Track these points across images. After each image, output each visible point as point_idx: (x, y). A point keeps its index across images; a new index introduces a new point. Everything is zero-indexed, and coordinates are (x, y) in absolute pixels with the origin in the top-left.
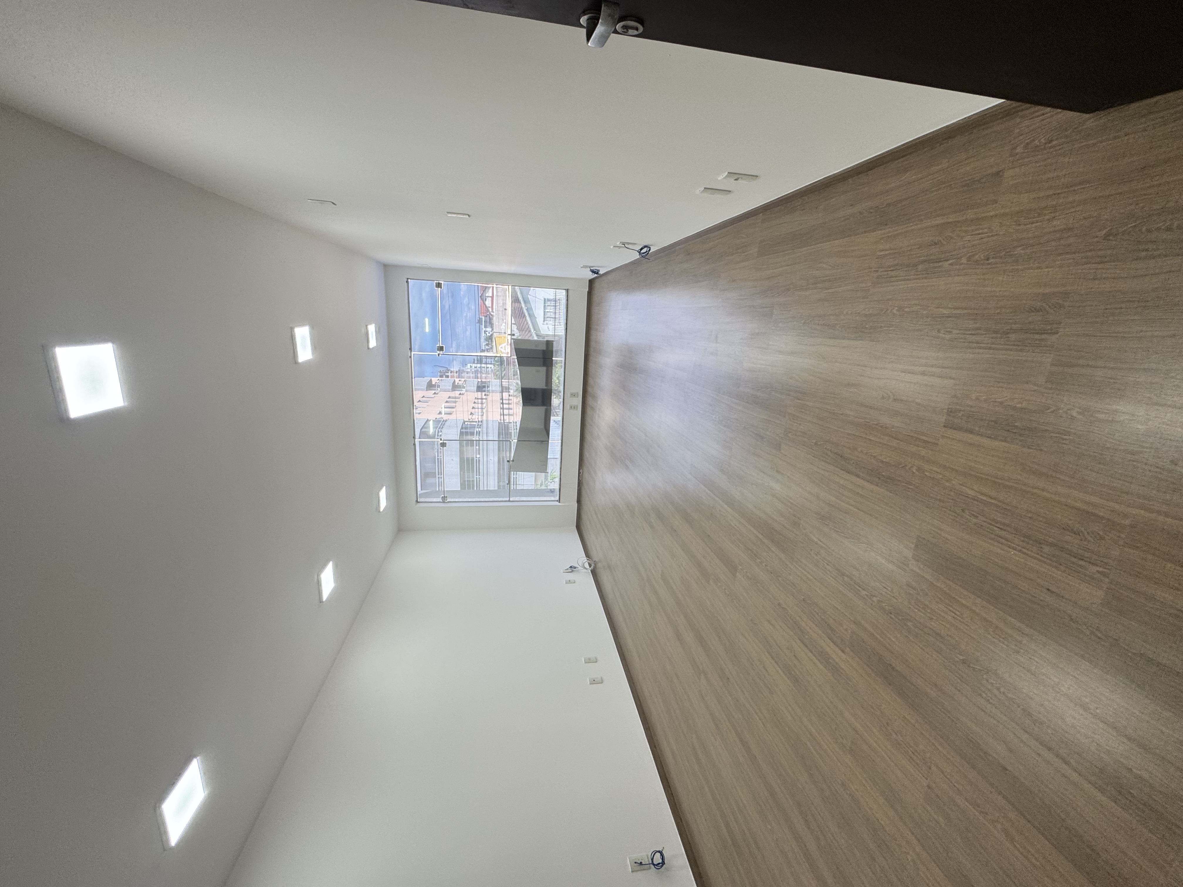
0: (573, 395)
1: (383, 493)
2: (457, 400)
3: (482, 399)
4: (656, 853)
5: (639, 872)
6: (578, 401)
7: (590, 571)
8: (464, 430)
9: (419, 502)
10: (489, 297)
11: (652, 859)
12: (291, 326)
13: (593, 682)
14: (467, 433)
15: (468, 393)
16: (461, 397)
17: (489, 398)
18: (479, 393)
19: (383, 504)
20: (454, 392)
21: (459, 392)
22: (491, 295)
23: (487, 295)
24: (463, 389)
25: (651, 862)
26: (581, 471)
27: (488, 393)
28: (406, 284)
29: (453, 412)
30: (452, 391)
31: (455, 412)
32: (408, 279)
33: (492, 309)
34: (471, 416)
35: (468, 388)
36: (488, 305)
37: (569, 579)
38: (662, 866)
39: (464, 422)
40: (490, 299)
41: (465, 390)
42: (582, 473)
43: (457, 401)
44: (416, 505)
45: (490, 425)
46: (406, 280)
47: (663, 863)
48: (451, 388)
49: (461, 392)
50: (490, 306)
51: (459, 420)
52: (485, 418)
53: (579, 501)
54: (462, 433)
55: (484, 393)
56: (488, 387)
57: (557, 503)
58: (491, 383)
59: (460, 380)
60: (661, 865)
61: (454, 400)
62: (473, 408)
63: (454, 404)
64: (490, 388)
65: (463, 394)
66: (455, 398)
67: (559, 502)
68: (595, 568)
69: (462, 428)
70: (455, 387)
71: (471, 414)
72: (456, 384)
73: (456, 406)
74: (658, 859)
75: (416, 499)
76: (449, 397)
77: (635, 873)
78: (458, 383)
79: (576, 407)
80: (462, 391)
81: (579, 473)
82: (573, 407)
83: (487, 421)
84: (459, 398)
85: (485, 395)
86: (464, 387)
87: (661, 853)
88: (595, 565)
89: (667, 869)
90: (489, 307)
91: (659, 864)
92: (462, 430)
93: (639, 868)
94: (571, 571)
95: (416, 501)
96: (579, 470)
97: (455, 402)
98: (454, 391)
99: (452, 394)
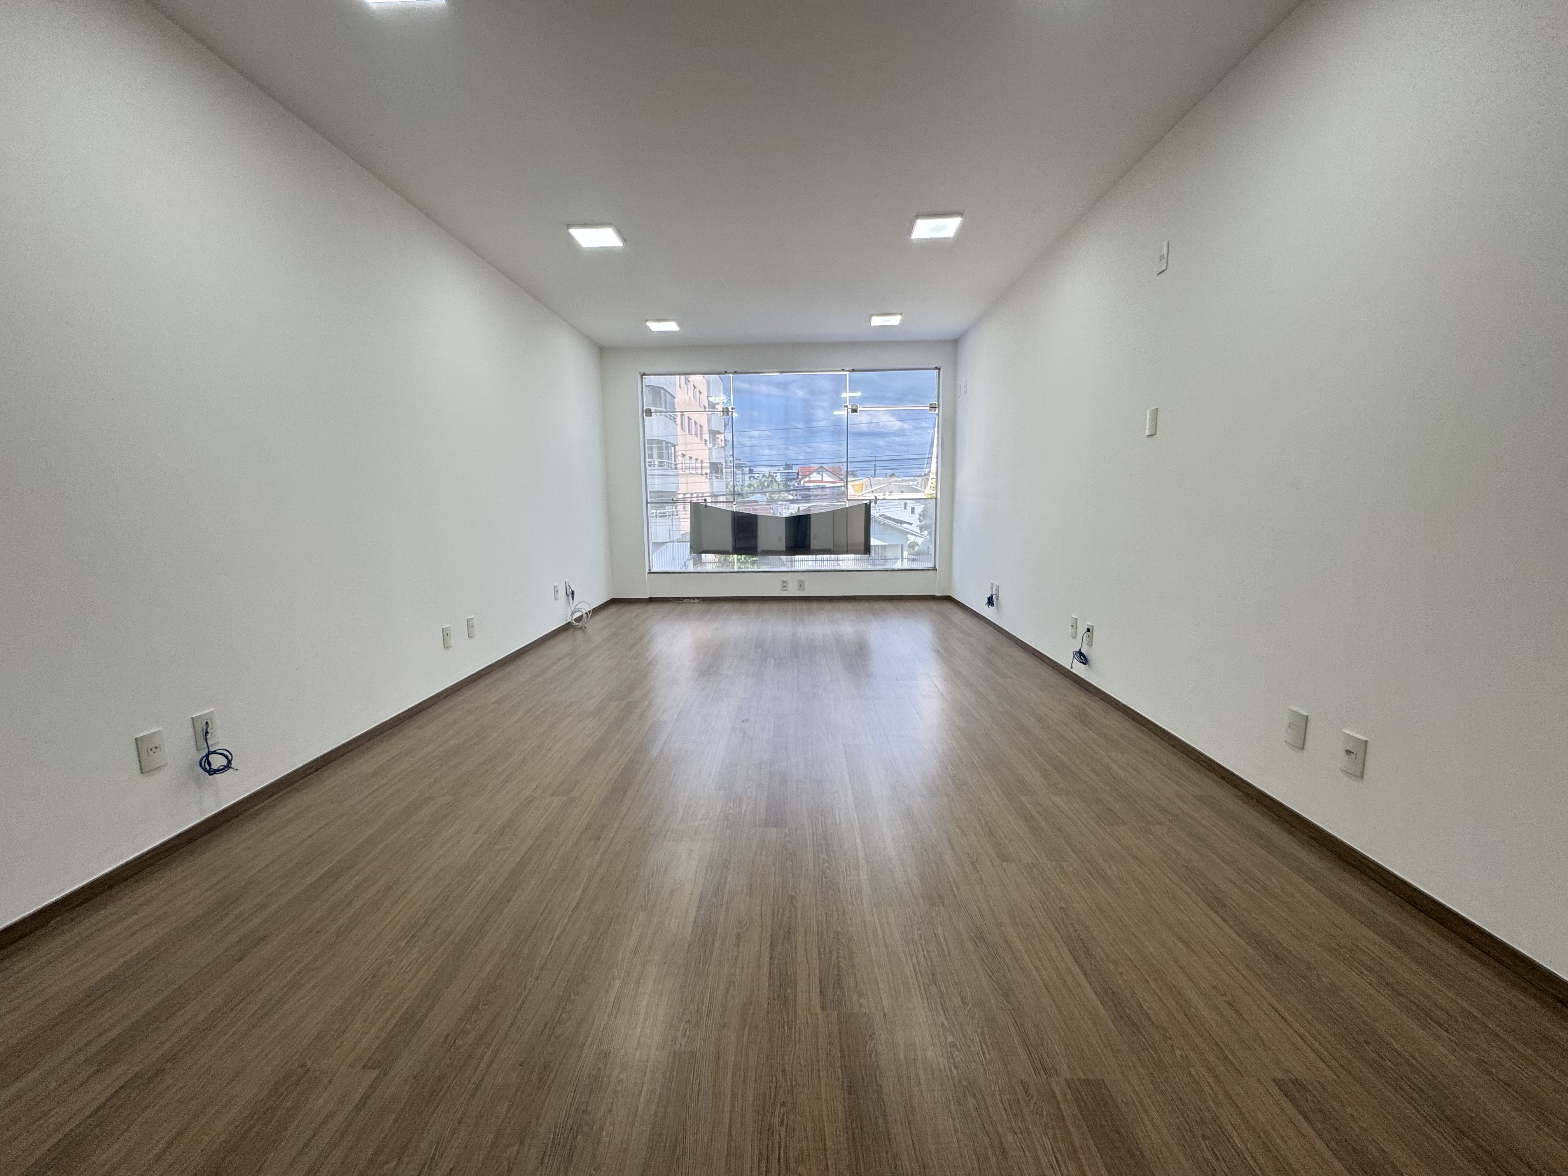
0: (801, 585)
1: (671, 326)
2: (699, 436)
3: (702, 468)
4: (227, 757)
5: (191, 730)
6: (793, 591)
7: (569, 621)
8: (664, 445)
9: (642, 377)
10: (822, 477)
11: (215, 752)
12: (965, 213)
13: (446, 634)
14: (660, 448)
15: (707, 451)
16: (701, 442)
17: (703, 478)
18: (708, 465)
19: (655, 326)
20: (708, 433)
21: (708, 439)
22: (825, 479)
23: (824, 475)
24: (711, 444)
25: (212, 750)
26: (696, 600)
27: (708, 477)
28: (934, 366)
29: (685, 431)
30: (709, 430)
31: (684, 433)
32: (939, 369)
33: (808, 482)
34: (681, 455)
35: (714, 451)
36: (811, 476)
37: (559, 591)
38: (205, 770)
39: (674, 446)
40: (820, 479)
41: (711, 446)
42: (694, 603)
43: (697, 436)
44: (640, 373)
45: (672, 480)
46: (939, 366)
47: (212, 772)
48: (713, 428)
49: (708, 442)
50: (812, 479)
51: (677, 439)
52: (681, 472)
53: (651, 600)
54: (660, 442)
55: (708, 471)
56: (717, 478)
57: (647, 571)
58: (721, 480)
59: (722, 440)
60: (208, 767)
61: (699, 432)
62: (691, 458)
63: (693, 433)
64: (715, 480)
65: (706, 444)
66: (701, 434)
67: (648, 573)
68: (576, 628)
69: (667, 443)
70: (714, 433)
71: (683, 455)
72: (717, 436)
73: (692, 435)
74: (218, 761)
75: (647, 373)
76: (701, 427)
77: (190, 723)
78: (718, 438)
79: (784, 588)
80: (710, 443)
81: (694, 598)
82: (785, 584)
83: (678, 475)
84: (701, 439)
85: (706, 474)
86: (714, 445)
87: (228, 766)
88: (581, 628)
89: (198, 780)
90: (810, 478)
91: (209, 764)
92: (664, 442)
93: (199, 729)
94: (568, 593)
95: (644, 373)
96: (698, 598)
97: (696, 434)
98: (710, 433)
99: (705, 430)
